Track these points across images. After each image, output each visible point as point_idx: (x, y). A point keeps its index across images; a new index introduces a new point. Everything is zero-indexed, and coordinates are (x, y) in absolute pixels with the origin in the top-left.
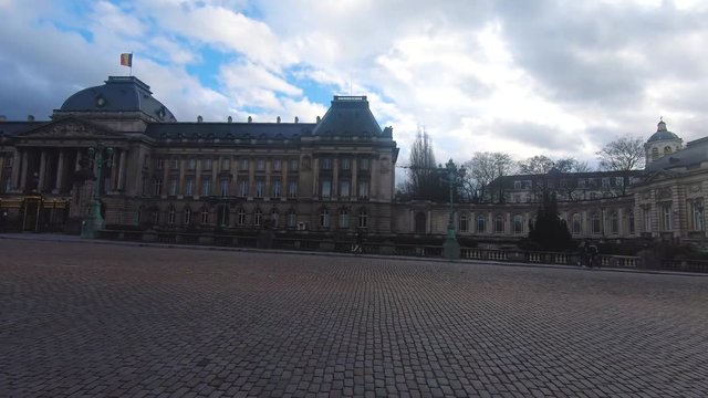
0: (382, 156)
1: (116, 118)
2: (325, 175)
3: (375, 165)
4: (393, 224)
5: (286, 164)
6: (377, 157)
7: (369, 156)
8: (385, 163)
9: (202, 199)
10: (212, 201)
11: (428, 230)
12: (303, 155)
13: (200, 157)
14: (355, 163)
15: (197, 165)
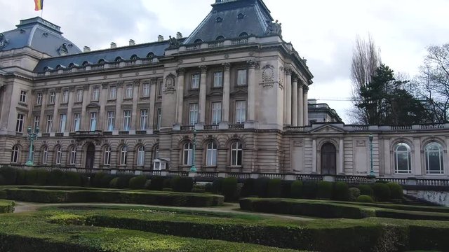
0: (264, 63)
1: (8, 57)
2: (191, 96)
3: (254, 76)
4: (284, 162)
5: (153, 87)
6: (257, 65)
7: (245, 65)
8: (268, 72)
9: (72, 135)
10: (80, 137)
11: (340, 170)
12: (167, 73)
13: (72, 88)
14: (227, 76)
15: (70, 98)
